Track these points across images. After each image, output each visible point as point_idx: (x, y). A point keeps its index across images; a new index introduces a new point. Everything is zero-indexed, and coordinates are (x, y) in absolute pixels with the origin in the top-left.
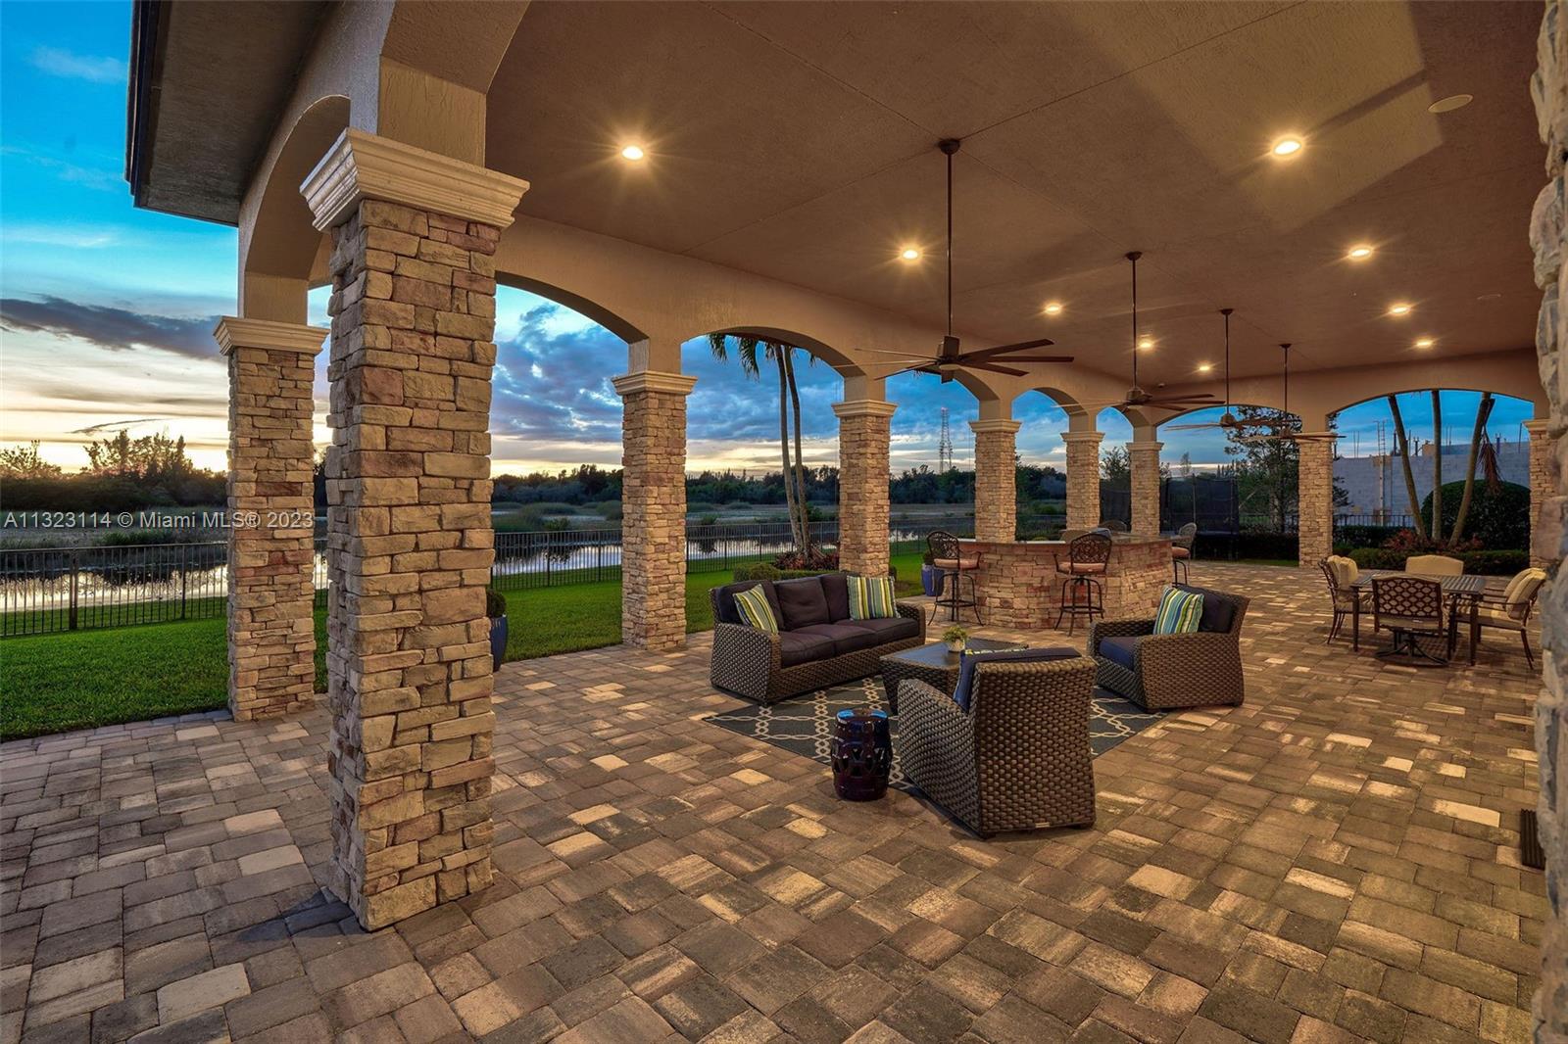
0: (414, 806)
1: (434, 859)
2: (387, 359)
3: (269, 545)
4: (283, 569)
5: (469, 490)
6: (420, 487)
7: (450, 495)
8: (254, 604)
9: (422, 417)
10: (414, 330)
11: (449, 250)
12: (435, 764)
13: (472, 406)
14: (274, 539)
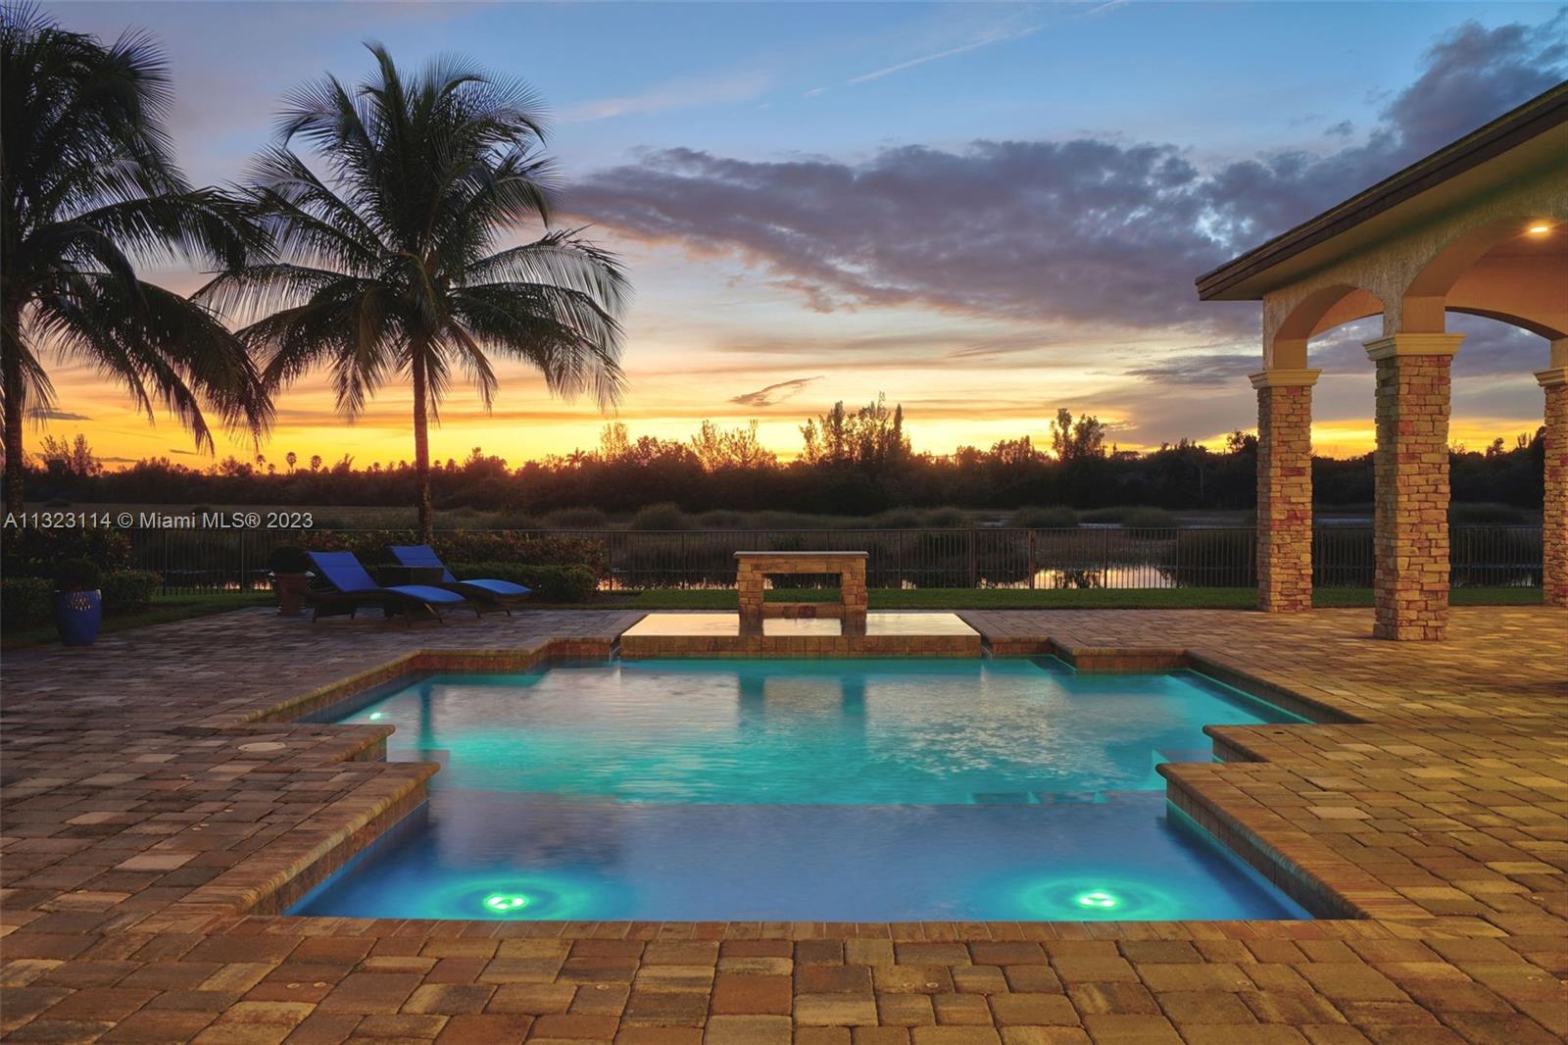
0: (1415, 595)
1: (1423, 620)
2: (1407, 418)
3: (1288, 507)
4: (1295, 522)
5: (1439, 469)
6: (1419, 468)
7: (1431, 470)
8: (1280, 542)
9: (1420, 439)
10: (1417, 405)
11: (1431, 369)
12: (1424, 580)
13: (1440, 433)
14: (1290, 503)
